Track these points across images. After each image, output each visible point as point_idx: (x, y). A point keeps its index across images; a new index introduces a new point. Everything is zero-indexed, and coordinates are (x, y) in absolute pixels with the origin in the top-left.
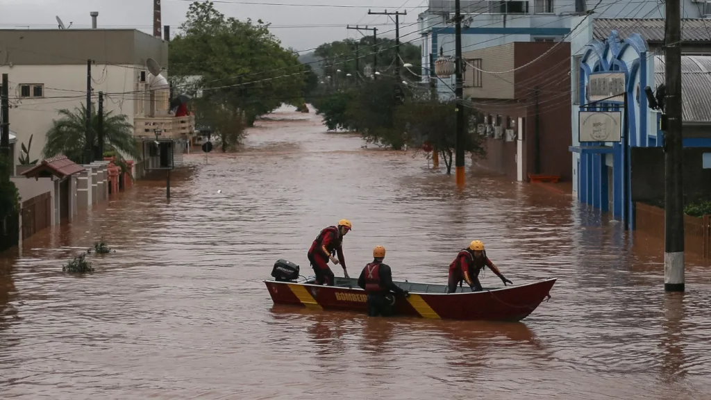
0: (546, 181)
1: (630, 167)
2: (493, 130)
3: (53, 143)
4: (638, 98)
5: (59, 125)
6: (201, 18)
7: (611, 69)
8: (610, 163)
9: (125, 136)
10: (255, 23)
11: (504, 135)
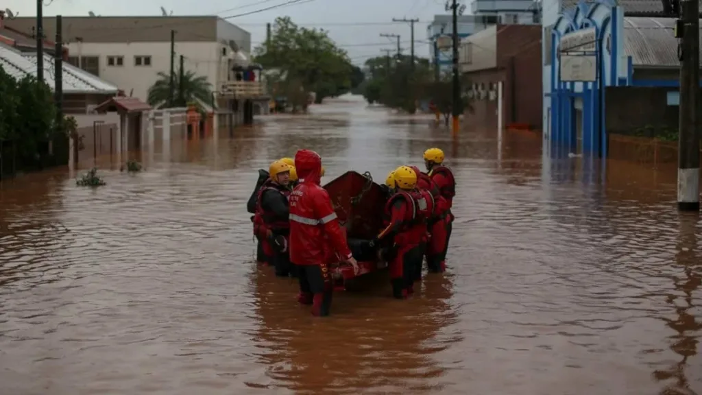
0: (520, 128)
1: (604, 104)
2: (479, 93)
3: (153, 96)
4: (608, 48)
5: (158, 83)
6: (282, 28)
7: (582, 27)
8: (579, 106)
9: (206, 92)
10: (318, 31)
11: (487, 97)
